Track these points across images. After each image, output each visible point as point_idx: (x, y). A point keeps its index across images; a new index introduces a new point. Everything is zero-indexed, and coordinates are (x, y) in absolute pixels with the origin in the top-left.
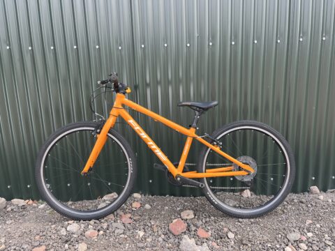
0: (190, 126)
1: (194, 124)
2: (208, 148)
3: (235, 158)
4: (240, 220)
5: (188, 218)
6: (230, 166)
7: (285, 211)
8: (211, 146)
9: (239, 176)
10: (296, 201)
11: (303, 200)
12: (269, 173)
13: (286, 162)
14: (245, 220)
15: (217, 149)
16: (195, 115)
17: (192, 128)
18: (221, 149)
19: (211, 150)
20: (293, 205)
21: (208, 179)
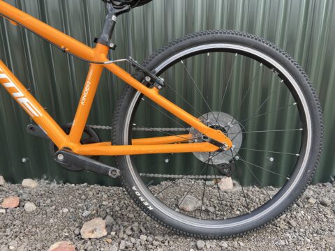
0: (96, 40)
1: (105, 36)
2: (135, 91)
3: (197, 117)
4: (200, 243)
5: (92, 236)
6: (187, 132)
7: (293, 223)
8: (141, 87)
9: (203, 153)
10: (312, 201)
11: (326, 200)
12: (267, 150)
13: (305, 126)
14: (208, 244)
15: (153, 93)
16: (107, 12)
17: (100, 46)
18: (160, 93)
19: (142, 95)
20: (308, 210)
21: (135, 158)
